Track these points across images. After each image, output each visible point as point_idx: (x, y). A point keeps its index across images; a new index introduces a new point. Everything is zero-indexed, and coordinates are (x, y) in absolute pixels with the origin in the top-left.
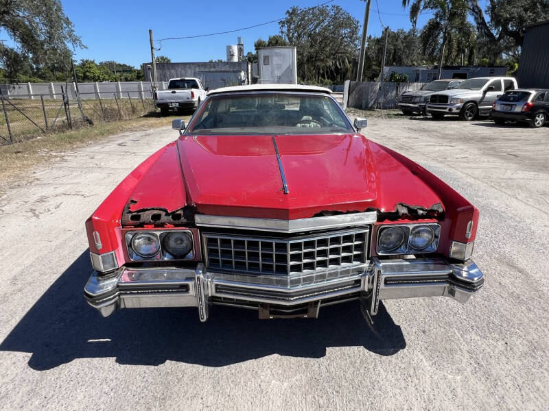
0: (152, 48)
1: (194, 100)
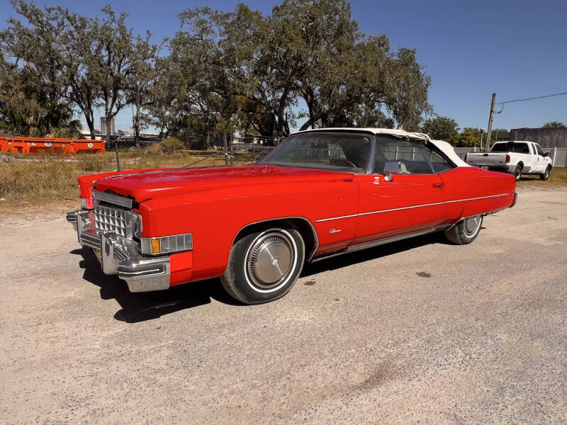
0: (492, 111)
1: (508, 164)
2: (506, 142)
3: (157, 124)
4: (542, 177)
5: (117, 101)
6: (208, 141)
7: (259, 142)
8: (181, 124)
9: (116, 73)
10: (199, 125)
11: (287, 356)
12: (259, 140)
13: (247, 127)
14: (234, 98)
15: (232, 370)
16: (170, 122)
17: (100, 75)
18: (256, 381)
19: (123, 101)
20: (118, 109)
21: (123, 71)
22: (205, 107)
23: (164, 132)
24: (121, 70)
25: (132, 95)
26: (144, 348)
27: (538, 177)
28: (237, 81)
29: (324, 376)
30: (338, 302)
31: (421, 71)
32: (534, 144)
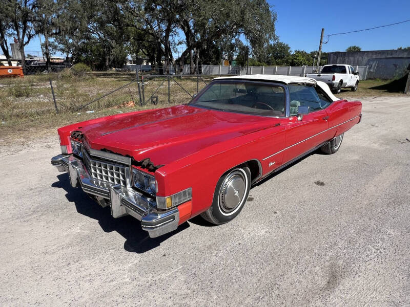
0: (321, 42)
1: (334, 82)
2: (332, 65)
3: (63, 50)
4: (352, 89)
5: (27, 32)
6: (107, 64)
7: (147, 64)
8: (84, 50)
9: (23, 6)
10: (98, 50)
11: (268, 269)
12: (147, 62)
13: (137, 52)
14: (127, 28)
15: (236, 287)
16: (74, 49)
17: (10, 8)
18: (258, 294)
19: (33, 32)
20: (29, 39)
21: (30, 5)
22: (102, 35)
23: (69, 56)
24: (28, 4)
25: (39, 26)
26: (163, 276)
27: (350, 89)
28: (127, 14)
29: (300, 282)
30: (277, 214)
31: (270, 8)
32: (350, 66)
